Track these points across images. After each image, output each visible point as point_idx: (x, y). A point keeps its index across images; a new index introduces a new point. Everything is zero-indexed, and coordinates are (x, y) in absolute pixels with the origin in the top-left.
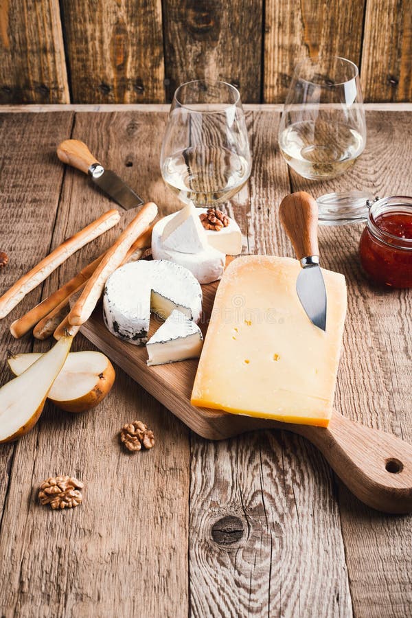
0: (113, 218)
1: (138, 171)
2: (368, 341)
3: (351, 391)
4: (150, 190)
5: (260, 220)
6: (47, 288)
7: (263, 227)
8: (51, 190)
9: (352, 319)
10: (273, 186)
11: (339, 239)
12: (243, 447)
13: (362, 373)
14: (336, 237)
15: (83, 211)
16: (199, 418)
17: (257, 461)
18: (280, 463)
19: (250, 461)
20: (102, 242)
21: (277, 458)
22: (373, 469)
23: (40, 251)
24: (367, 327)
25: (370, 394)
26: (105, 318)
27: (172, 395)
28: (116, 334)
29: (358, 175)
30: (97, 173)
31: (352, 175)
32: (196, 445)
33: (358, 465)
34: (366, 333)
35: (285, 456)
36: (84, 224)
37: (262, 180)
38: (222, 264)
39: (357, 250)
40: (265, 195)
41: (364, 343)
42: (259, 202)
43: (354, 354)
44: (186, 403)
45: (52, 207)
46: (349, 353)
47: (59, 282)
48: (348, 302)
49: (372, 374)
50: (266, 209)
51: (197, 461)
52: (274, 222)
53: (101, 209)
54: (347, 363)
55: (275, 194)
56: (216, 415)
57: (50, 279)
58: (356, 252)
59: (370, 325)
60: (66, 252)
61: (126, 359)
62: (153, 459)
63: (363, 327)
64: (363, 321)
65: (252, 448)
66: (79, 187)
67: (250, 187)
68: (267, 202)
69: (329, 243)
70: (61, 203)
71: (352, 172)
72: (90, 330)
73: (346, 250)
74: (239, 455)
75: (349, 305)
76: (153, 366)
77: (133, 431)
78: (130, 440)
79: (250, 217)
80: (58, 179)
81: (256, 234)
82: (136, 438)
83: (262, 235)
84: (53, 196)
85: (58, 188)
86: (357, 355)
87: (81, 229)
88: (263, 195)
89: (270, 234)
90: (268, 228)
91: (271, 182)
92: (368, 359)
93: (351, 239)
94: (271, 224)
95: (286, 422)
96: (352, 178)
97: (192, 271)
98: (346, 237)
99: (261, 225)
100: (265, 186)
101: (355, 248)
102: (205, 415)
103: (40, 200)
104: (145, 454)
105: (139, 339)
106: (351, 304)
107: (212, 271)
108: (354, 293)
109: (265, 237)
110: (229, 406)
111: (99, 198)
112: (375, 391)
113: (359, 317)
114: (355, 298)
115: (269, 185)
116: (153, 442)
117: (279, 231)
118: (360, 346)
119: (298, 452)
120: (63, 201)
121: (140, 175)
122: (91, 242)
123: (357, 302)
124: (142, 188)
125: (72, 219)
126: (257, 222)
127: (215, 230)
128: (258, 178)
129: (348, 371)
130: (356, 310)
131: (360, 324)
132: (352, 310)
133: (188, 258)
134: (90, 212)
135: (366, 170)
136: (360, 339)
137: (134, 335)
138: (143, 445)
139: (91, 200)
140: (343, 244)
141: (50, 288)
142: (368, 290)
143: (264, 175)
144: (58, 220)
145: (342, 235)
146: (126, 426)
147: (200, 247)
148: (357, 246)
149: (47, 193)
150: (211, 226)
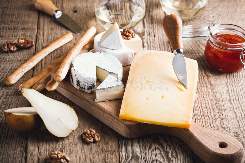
0: (69, 37)
1: (81, 15)
2: (210, 97)
3: (201, 118)
4: (88, 24)
5: (150, 40)
6: (35, 71)
7: (152, 43)
8: (32, 24)
9: (201, 86)
10: (157, 23)
11: (194, 49)
12: (146, 142)
13: (207, 111)
14: (192, 48)
15: (51, 34)
16: (124, 126)
17: (153, 148)
18: (165, 148)
19: (150, 148)
20: (64, 49)
21: (163, 146)
22: (213, 146)
23: (30, 53)
24: (209, 90)
25: (211, 119)
26: (71, 80)
27: (109, 116)
28: (78, 88)
29: (204, 18)
30: (58, 15)
31: (200, 18)
32: (121, 141)
33: (205, 144)
34: (209, 92)
35: (168, 146)
36: (53, 40)
37: (150, 21)
38: (132, 56)
39: (204, 54)
40: (152, 28)
41: (208, 97)
42: (149, 31)
43: (202, 102)
44: (116, 119)
45: (34, 32)
46: (200, 101)
47: (42, 68)
48: (199, 78)
49: (212, 111)
50: (153, 35)
51: (122, 147)
52: (158, 41)
53: (62, 33)
54: (199, 106)
55: (158, 28)
56: (132, 123)
57: (37, 67)
58: (203, 55)
59: (211, 89)
60: (45, 53)
61: (83, 100)
62: (100, 147)
63: (207, 90)
64: (207, 87)
65: (151, 142)
66: (48, 22)
67: (144, 23)
68: (153, 31)
69: (188, 51)
70: (39, 30)
71: (201, 17)
72: (63, 88)
73: (198, 54)
74: (144, 145)
75: (199, 80)
76: (98, 102)
77: (89, 132)
78: (88, 137)
79: (145, 38)
80: (36, 19)
81: (148, 46)
82: (91, 136)
83: (152, 47)
84: (34, 27)
85: (36, 23)
86: (204, 102)
87: (51, 42)
88: (151, 27)
89: (156, 46)
90: (155, 44)
91: (155, 22)
92: (210, 104)
93: (200, 49)
94: (157, 42)
95: (168, 126)
96: (200, 20)
97: (117, 57)
98: (198, 48)
99: (151, 42)
100: (152, 23)
101: (202, 53)
102: (127, 124)
103: (27, 29)
104: (95, 144)
105: (90, 89)
106: (200, 79)
107: (127, 59)
108: (202, 75)
109: (153, 48)
110: (139, 118)
111: (60, 28)
112: (214, 118)
113: (205, 85)
114: (203, 77)
115: (154, 23)
116: (99, 139)
117: (161, 45)
118: (205, 99)
119: (174, 144)
120: (40, 29)
121: (82, 17)
122: (57, 49)
123: (204, 78)
124: (84, 23)
125: (45, 38)
126: (148, 41)
127: (128, 39)
128: (148, 19)
129: (199, 110)
130: (203, 82)
131: (205, 88)
132: (201, 82)
133: (114, 52)
134: (55, 35)
135: (208, 16)
136: (206, 95)
137: (88, 87)
138: (94, 140)
139: (55, 29)
140: (196, 52)
141: (37, 71)
142: (210, 73)
143: (151, 18)
144: (38, 39)
145: (195, 47)
146: (85, 131)
147: (121, 46)
148: (203, 52)
149: (30, 25)
150: (126, 37)
